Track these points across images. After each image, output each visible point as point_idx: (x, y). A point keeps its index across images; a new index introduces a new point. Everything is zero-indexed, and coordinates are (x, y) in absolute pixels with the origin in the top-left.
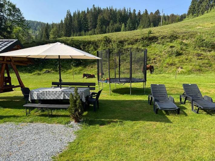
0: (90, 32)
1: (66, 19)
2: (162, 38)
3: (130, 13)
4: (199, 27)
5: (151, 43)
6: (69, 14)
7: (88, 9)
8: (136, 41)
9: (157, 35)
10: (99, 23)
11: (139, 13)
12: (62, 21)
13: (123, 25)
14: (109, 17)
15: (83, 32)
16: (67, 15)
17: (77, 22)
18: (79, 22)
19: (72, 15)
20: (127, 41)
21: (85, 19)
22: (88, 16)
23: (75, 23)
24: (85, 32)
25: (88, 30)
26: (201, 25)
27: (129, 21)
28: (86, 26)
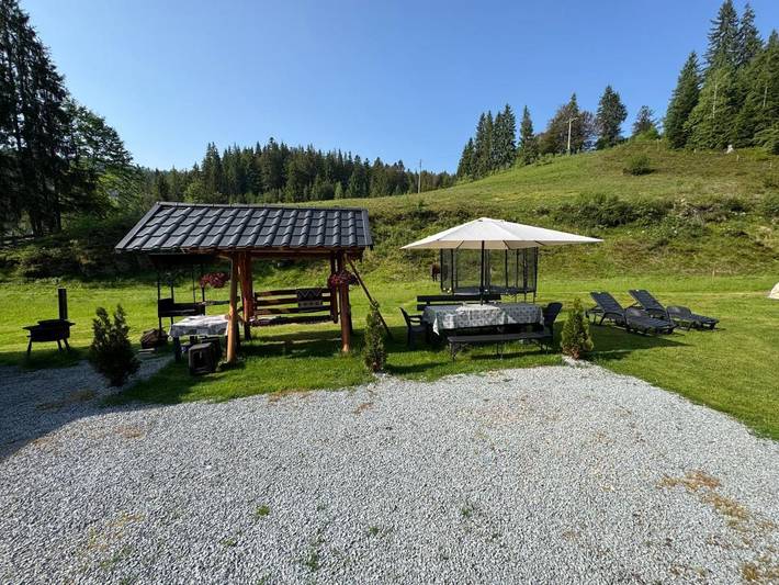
0: (267, 196)
1: (207, 163)
2: (445, 215)
3: (350, 162)
4: (497, 199)
5: (425, 223)
6: (212, 152)
7: (258, 145)
8: (399, 218)
9: (434, 208)
10: (291, 177)
11: (366, 164)
12: (196, 167)
13: (339, 184)
14: (308, 167)
15: (250, 195)
16: (208, 154)
17: (234, 172)
18: (240, 172)
19: (221, 156)
20: (381, 217)
21: (254, 166)
22: (259, 160)
23: (231, 173)
24: (256, 194)
25: (262, 192)
26: (499, 194)
27: (352, 179)
28: (255, 181)
